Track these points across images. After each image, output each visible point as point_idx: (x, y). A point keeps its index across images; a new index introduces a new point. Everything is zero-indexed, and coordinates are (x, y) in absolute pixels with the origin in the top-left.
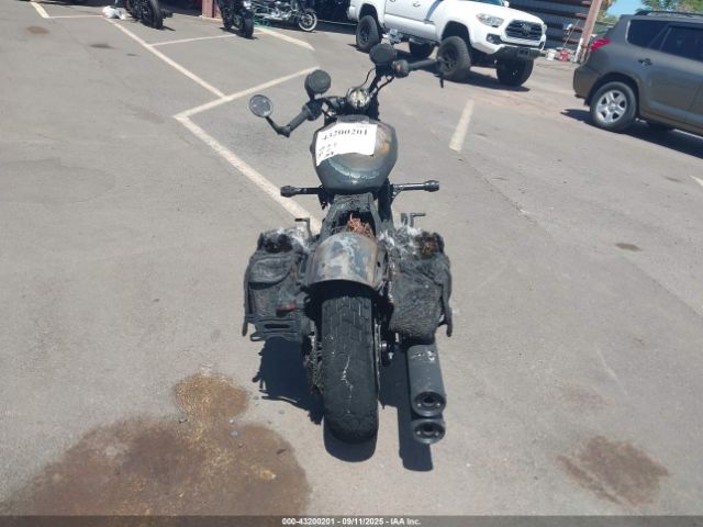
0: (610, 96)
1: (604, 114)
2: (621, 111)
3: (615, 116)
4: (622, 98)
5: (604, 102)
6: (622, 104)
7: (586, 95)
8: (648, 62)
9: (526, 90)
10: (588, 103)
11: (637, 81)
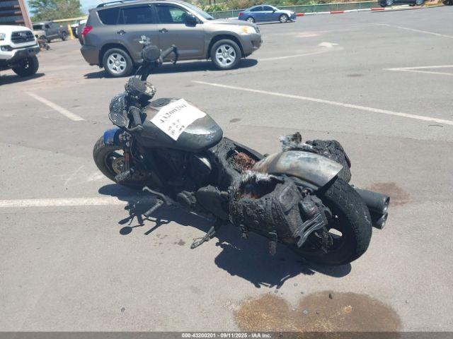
0: (112, 58)
1: (115, 69)
2: (124, 64)
3: (122, 68)
4: (119, 57)
5: (111, 62)
6: (122, 60)
7: (98, 62)
8: (123, 31)
9: (42, 75)
10: (101, 67)
11: (122, 43)
